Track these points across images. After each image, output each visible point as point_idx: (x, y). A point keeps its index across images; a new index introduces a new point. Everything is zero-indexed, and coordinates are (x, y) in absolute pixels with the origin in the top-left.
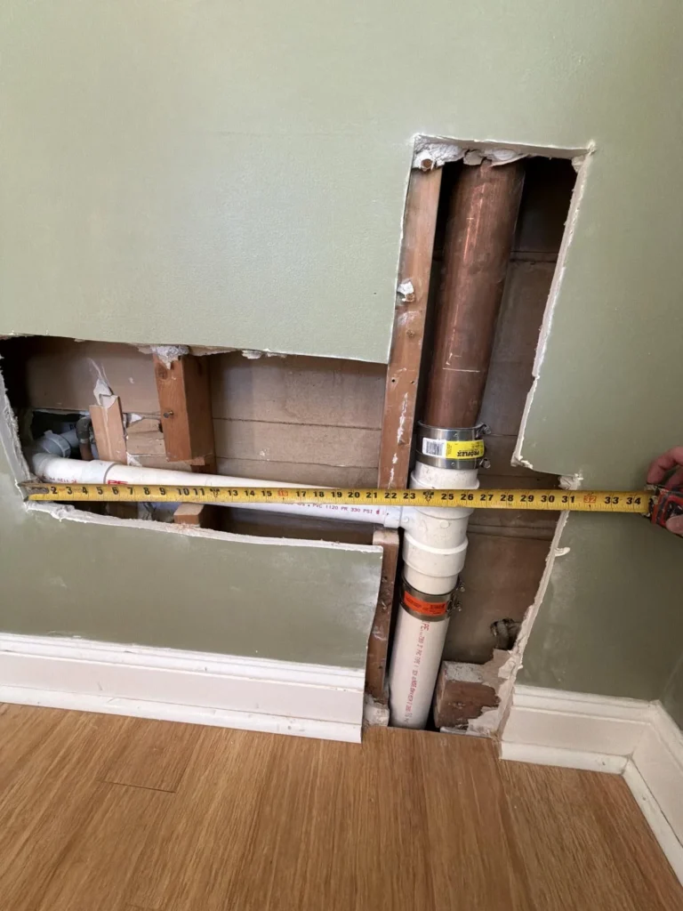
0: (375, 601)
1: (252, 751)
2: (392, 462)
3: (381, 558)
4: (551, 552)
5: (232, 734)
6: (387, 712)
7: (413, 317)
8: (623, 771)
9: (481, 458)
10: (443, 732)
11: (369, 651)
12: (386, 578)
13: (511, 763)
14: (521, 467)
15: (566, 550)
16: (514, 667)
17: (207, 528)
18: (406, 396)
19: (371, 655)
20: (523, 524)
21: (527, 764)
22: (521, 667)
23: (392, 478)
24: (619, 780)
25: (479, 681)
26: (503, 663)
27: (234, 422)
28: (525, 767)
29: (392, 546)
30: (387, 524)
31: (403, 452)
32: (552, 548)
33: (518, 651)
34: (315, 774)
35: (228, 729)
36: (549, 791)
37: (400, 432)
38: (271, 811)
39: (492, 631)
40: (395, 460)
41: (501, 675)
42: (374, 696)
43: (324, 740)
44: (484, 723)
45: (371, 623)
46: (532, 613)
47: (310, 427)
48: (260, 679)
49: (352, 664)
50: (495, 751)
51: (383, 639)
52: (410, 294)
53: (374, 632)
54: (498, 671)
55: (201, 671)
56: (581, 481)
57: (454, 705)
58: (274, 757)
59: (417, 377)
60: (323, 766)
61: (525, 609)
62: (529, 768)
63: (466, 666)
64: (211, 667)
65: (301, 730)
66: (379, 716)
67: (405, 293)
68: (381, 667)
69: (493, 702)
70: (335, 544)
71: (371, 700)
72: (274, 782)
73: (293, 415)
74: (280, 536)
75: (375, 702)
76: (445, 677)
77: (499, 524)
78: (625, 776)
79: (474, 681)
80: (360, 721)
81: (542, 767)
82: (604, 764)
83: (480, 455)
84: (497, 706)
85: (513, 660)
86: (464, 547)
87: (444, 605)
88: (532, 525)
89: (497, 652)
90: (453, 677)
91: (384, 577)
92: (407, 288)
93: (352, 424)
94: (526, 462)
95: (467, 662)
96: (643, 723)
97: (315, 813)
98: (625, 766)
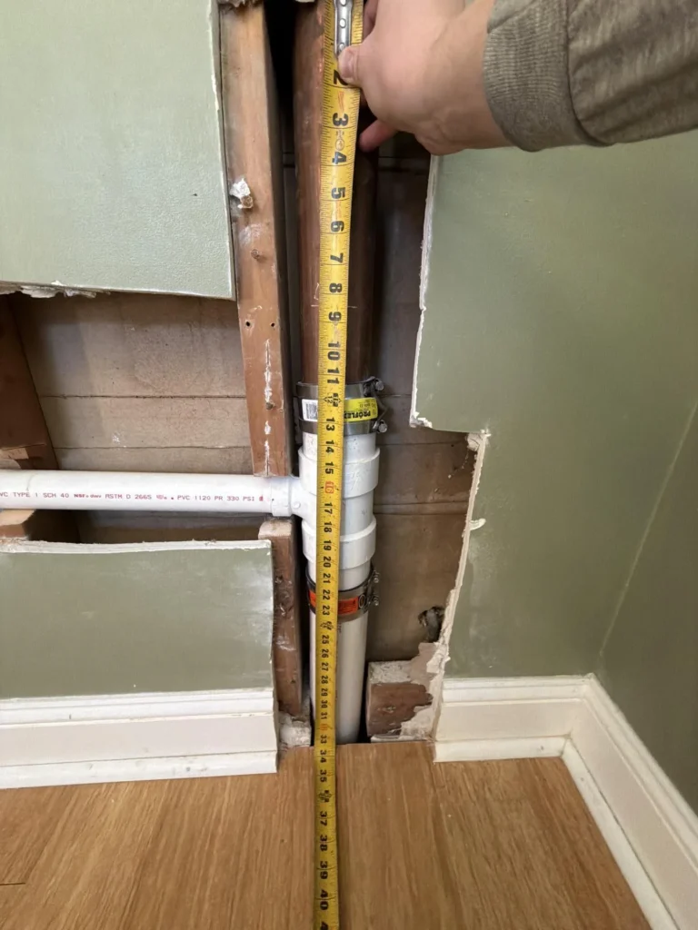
0: (269, 605)
1: (138, 808)
2: (264, 432)
3: (269, 554)
4: (467, 526)
5: (115, 789)
6: (308, 730)
7: (258, 234)
8: (562, 753)
9: (374, 420)
10: (375, 742)
11: (276, 665)
12: (281, 578)
13: (447, 765)
14: (422, 428)
15: (482, 522)
16: (442, 660)
17: (38, 540)
18: (267, 343)
19: (280, 670)
20: (440, 497)
21: (464, 763)
22: (449, 659)
23: (268, 454)
24: (558, 763)
25: (409, 680)
26: (430, 658)
27: (69, 399)
28: (462, 766)
29: (283, 538)
30: (275, 513)
31: (276, 418)
32: (467, 521)
33: (444, 641)
34: (218, 819)
35: (109, 784)
36: (486, 789)
37: (268, 393)
38: (156, 881)
39: (421, 622)
40: (268, 430)
41: (429, 670)
42: (292, 715)
43: (233, 777)
44: (418, 723)
45: (270, 634)
46: (454, 596)
47: (173, 400)
48: (145, 717)
49: (257, 684)
50: (429, 753)
51: (289, 647)
52: (245, 198)
53: (279, 643)
54: (426, 667)
55: (66, 721)
56: (488, 438)
57: (384, 709)
58: (165, 811)
59: (278, 318)
60: (227, 811)
61: (447, 595)
62: (466, 766)
63: (394, 665)
64: (76, 713)
65: (202, 770)
66: (298, 735)
67: (240, 196)
68: (293, 682)
69: (425, 700)
70: (210, 543)
71: (288, 719)
72: (163, 841)
73: (147, 386)
74: (139, 541)
75: (294, 720)
76: (371, 681)
77: (416, 501)
78: (564, 757)
79: (401, 681)
80: (275, 747)
81: (479, 763)
82: (542, 748)
83: (372, 416)
84: (430, 704)
85: (440, 653)
86: (371, 528)
87: (354, 602)
88: (452, 498)
89: (422, 646)
90: (380, 680)
91: (277, 576)
92: (241, 189)
93: (225, 393)
94: (424, 420)
95: (396, 660)
96: (577, 700)
97: (212, 871)
98: (564, 747)
